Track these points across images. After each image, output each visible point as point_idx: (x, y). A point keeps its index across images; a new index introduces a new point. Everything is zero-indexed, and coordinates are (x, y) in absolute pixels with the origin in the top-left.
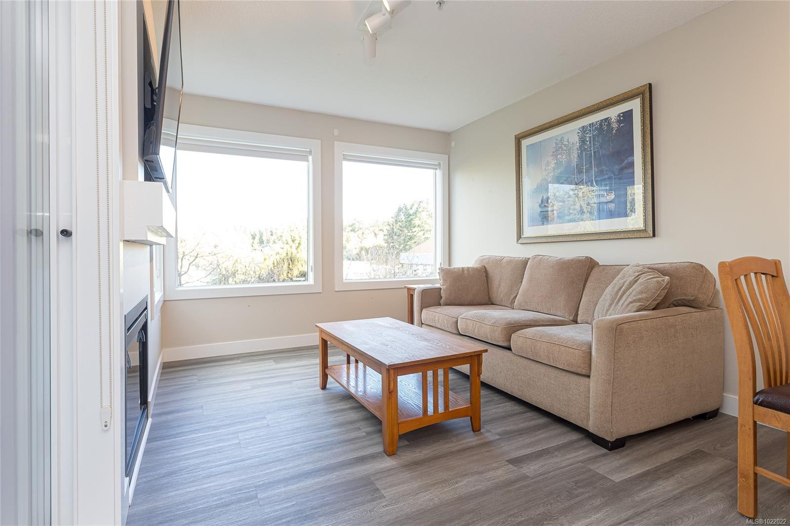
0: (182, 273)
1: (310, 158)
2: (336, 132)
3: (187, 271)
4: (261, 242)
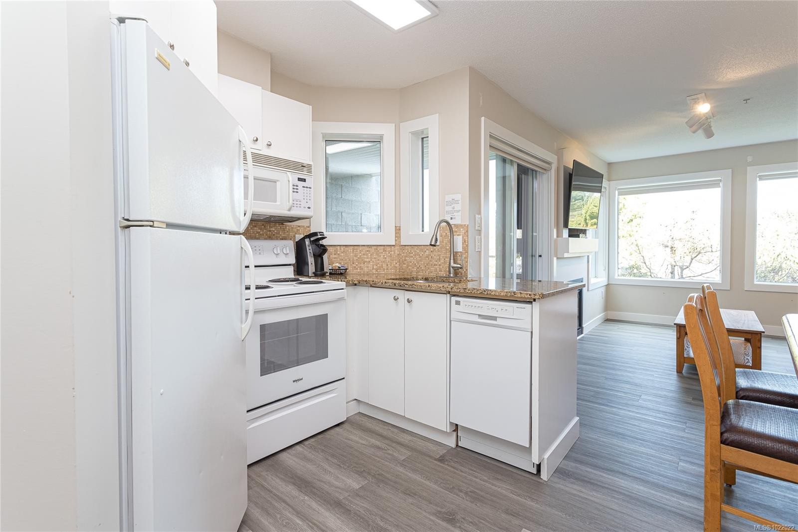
2: (750, 159)
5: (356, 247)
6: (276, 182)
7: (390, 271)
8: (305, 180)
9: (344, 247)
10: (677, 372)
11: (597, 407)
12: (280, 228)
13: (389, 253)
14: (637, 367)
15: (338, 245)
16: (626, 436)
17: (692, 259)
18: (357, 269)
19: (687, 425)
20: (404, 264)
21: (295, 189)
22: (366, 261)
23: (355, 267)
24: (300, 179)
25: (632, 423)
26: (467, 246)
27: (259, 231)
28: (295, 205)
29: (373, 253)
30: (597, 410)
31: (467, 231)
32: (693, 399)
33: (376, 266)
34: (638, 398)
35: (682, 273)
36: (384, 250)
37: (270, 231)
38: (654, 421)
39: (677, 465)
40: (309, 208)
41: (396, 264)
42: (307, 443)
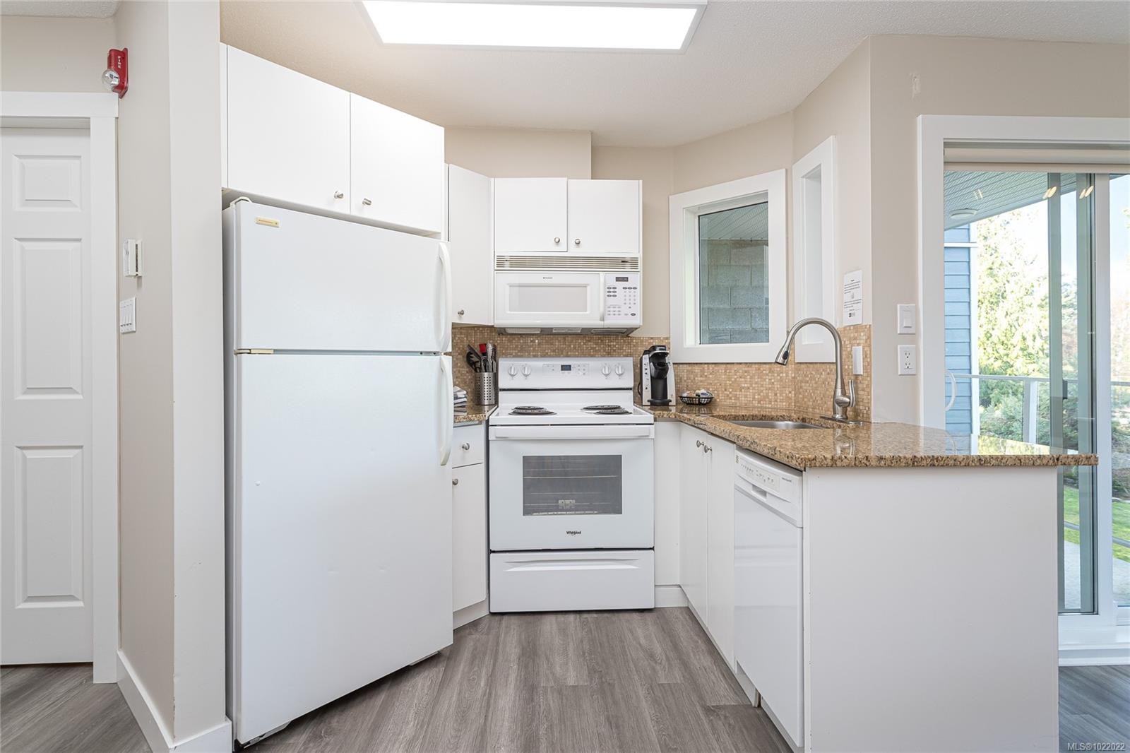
5: (728, 366)
6: (586, 287)
7: (780, 405)
8: (627, 278)
9: (713, 366)
12: (624, 342)
13: (778, 375)
15: (706, 363)
18: (731, 398)
20: (800, 394)
21: (611, 292)
22: (743, 388)
23: (728, 396)
24: (618, 279)
26: (869, 364)
27: (595, 346)
28: (611, 313)
29: (754, 375)
31: (869, 338)
33: (759, 395)
36: (771, 371)
37: (609, 346)
40: (633, 315)
41: (790, 392)
42: (585, 616)
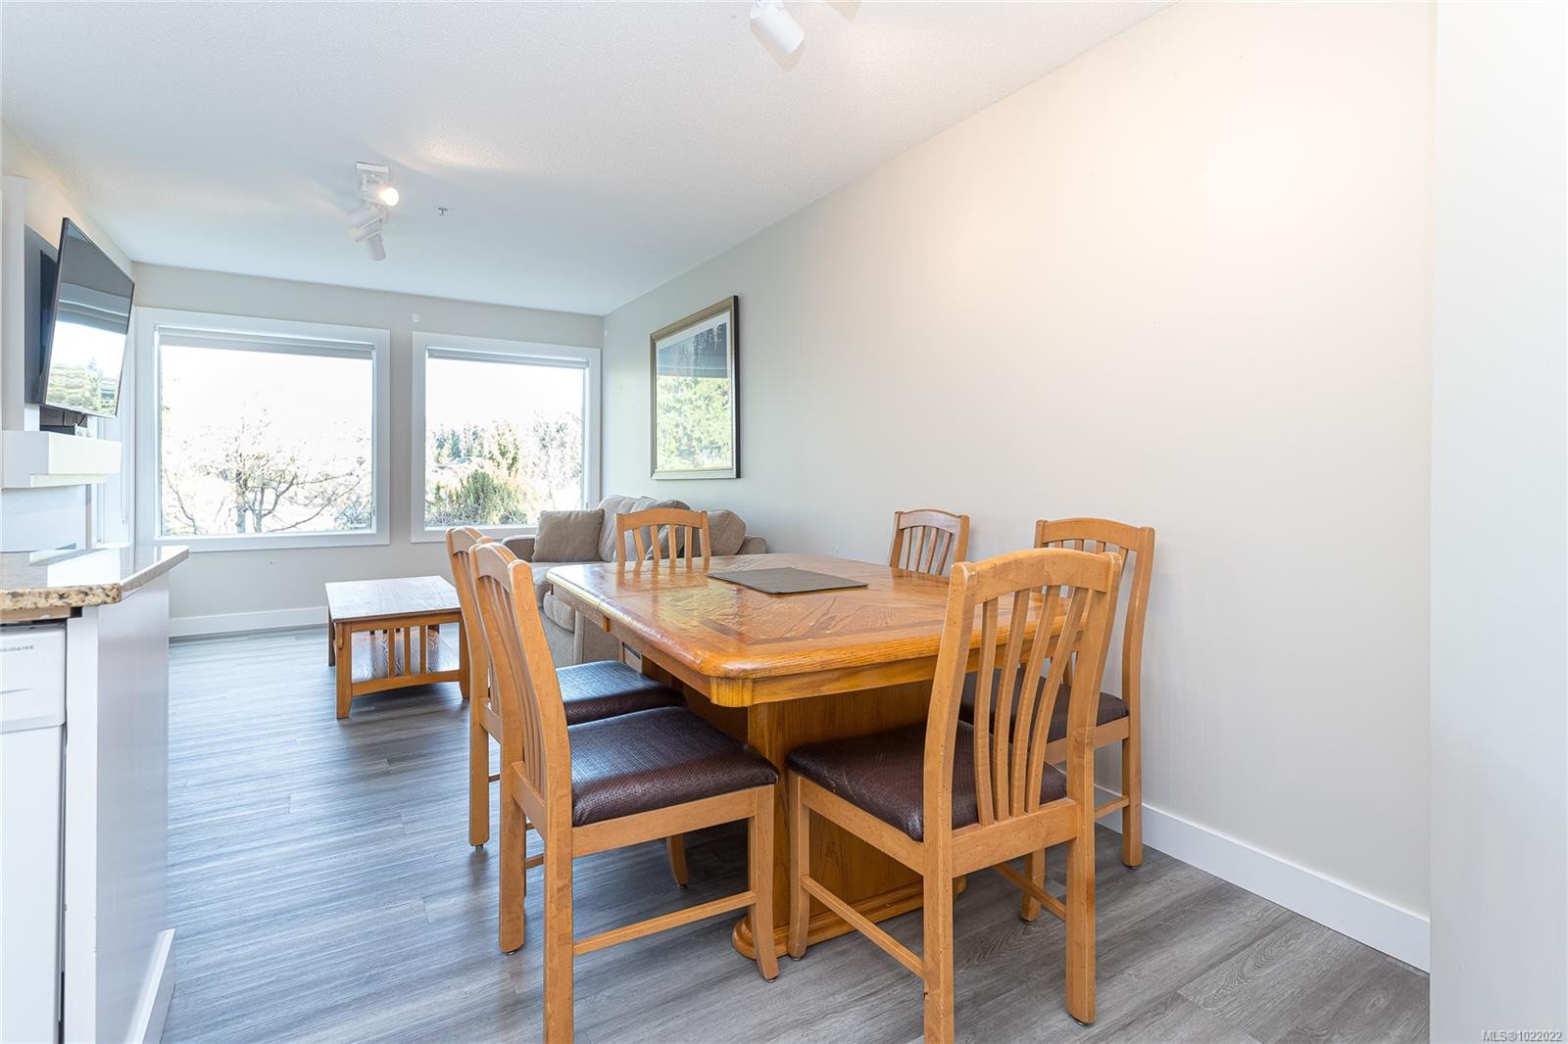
0: (263, 512)
1: (374, 353)
2: (416, 318)
3: (274, 509)
4: (456, 454)
10: (338, 719)
11: (191, 873)
14: (251, 734)
16: (296, 909)
17: (278, 497)
19: (403, 819)
25: (297, 870)
30: (198, 881)
32: (390, 762)
34: (287, 805)
35: (259, 523)
38: (340, 842)
39: (424, 915)
